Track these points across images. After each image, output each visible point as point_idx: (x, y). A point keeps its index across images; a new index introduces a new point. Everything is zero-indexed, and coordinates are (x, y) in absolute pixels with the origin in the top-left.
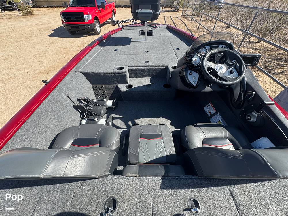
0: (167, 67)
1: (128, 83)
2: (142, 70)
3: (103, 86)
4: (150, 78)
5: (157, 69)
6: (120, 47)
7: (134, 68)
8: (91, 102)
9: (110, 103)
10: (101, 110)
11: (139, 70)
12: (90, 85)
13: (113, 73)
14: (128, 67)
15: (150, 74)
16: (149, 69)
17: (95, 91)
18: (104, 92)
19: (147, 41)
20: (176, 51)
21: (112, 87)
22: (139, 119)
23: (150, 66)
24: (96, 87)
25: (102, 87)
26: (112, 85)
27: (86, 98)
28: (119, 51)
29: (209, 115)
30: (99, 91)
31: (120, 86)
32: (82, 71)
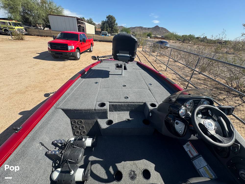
0: (145, 104)
1: (108, 118)
2: (122, 105)
3: (82, 121)
4: (129, 112)
5: (135, 105)
6: (100, 80)
7: (115, 103)
8: (69, 146)
9: (89, 142)
10: (79, 155)
11: (119, 105)
12: (68, 120)
13: (95, 110)
14: (109, 102)
15: (129, 108)
16: (129, 104)
17: (73, 126)
18: (83, 127)
19: (123, 75)
20: (149, 86)
21: (91, 122)
22: (120, 162)
23: (130, 103)
24: (75, 122)
25: (80, 122)
26: (92, 120)
27: (63, 141)
28: (99, 84)
29: (191, 156)
30: (77, 127)
31: (99, 121)
32: (62, 107)
